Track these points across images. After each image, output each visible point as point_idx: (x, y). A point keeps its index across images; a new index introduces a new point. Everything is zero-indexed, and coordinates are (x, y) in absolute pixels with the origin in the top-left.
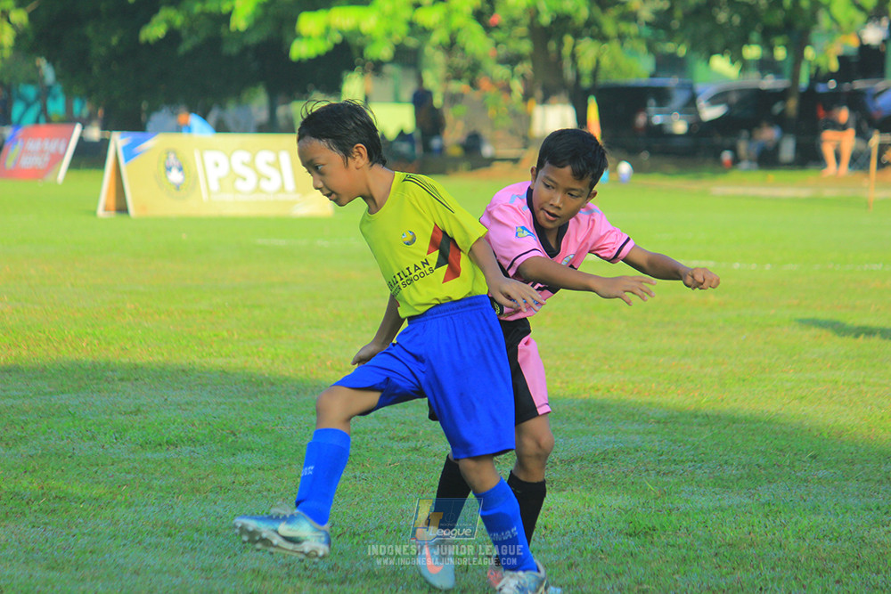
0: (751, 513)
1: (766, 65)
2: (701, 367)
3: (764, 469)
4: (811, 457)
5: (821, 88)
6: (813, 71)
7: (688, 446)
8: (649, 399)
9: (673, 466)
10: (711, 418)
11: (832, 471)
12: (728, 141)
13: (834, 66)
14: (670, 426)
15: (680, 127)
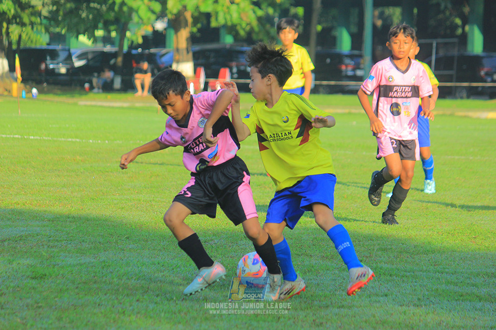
0: (95, 266)
1: (107, 40)
2: (72, 192)
3: (102, 244)
4: (126, 238)
5: (134, 52)
6: (130, 43)
7: (64, 233)
8: (45, 209)
9: (56, 243)
10: (76, 219)
11: (136, 245)
12: (87, 78)
13: (140, 41)
14: (55, 222)
15: (63, 70)
